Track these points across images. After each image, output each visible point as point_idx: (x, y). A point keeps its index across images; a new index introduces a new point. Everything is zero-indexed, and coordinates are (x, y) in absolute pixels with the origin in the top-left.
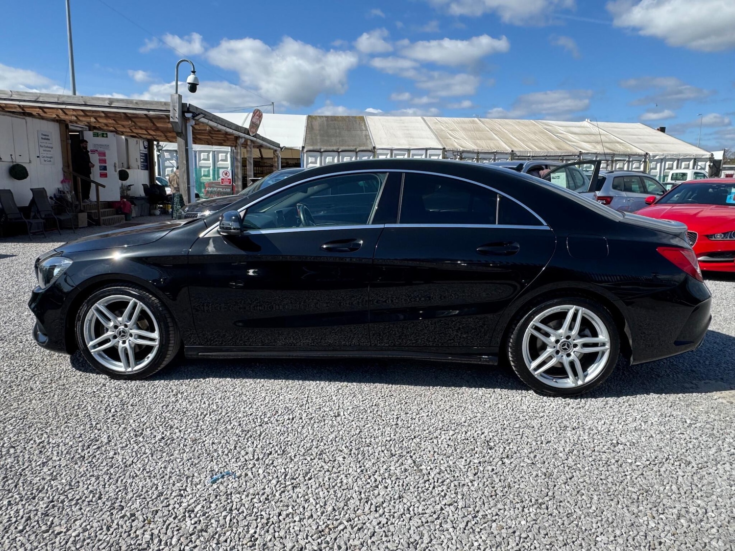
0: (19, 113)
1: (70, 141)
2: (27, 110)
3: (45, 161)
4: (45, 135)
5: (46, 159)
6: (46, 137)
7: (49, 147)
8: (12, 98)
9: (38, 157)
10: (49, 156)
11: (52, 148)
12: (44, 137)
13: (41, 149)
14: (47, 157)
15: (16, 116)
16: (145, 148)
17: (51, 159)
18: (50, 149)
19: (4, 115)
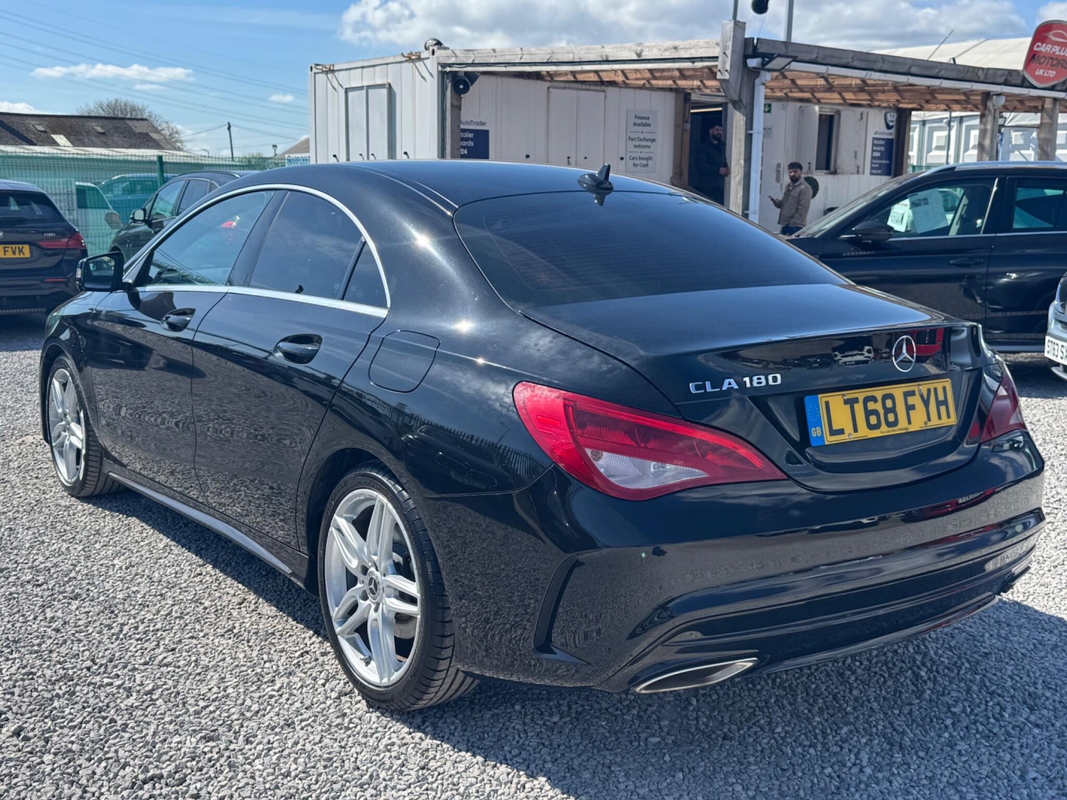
0: (594, 83)
1: (688, 126)
2: (580, 77)
3: (635, 165)
4: (642, 118)
5: (637, 162)
6: (643, 121)
7: (648, 140)
8: (523, 61)
9: (622, 159)
10: (646, 155)
11: (653, 140)
12: (638, 121)
13: (631, 144)
14: (640, 158)
15: (588, 87)
16: (889, 127)
17: (649, 162)
18: (649, 143)
19: (565, 88)
